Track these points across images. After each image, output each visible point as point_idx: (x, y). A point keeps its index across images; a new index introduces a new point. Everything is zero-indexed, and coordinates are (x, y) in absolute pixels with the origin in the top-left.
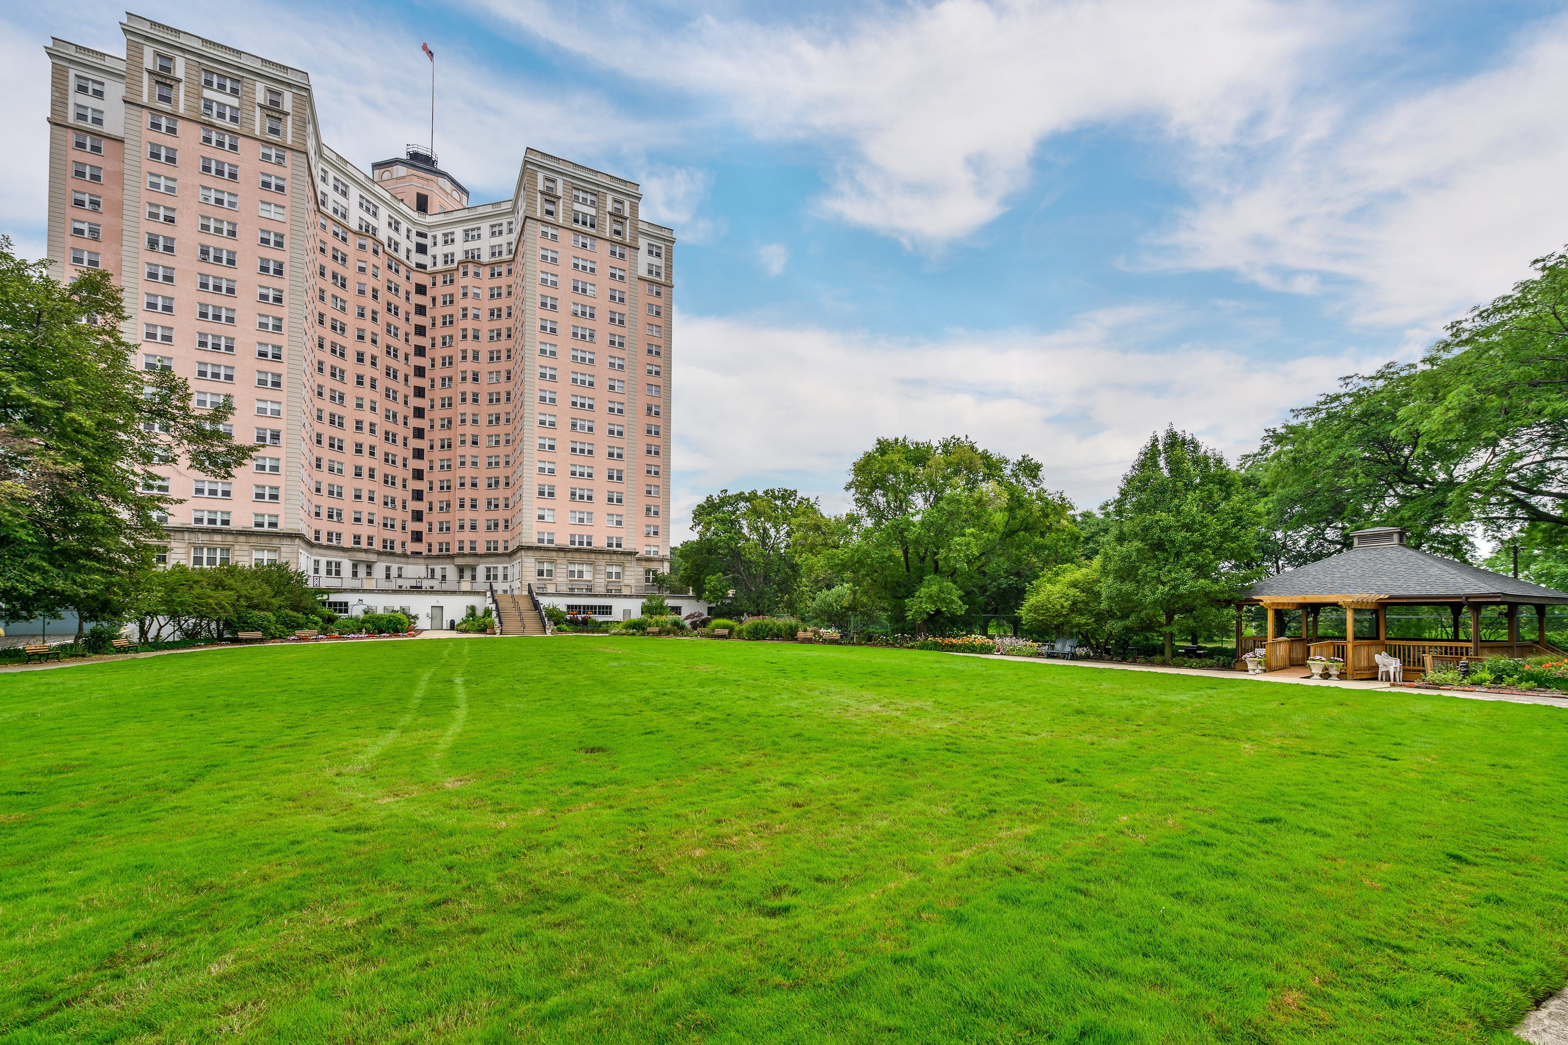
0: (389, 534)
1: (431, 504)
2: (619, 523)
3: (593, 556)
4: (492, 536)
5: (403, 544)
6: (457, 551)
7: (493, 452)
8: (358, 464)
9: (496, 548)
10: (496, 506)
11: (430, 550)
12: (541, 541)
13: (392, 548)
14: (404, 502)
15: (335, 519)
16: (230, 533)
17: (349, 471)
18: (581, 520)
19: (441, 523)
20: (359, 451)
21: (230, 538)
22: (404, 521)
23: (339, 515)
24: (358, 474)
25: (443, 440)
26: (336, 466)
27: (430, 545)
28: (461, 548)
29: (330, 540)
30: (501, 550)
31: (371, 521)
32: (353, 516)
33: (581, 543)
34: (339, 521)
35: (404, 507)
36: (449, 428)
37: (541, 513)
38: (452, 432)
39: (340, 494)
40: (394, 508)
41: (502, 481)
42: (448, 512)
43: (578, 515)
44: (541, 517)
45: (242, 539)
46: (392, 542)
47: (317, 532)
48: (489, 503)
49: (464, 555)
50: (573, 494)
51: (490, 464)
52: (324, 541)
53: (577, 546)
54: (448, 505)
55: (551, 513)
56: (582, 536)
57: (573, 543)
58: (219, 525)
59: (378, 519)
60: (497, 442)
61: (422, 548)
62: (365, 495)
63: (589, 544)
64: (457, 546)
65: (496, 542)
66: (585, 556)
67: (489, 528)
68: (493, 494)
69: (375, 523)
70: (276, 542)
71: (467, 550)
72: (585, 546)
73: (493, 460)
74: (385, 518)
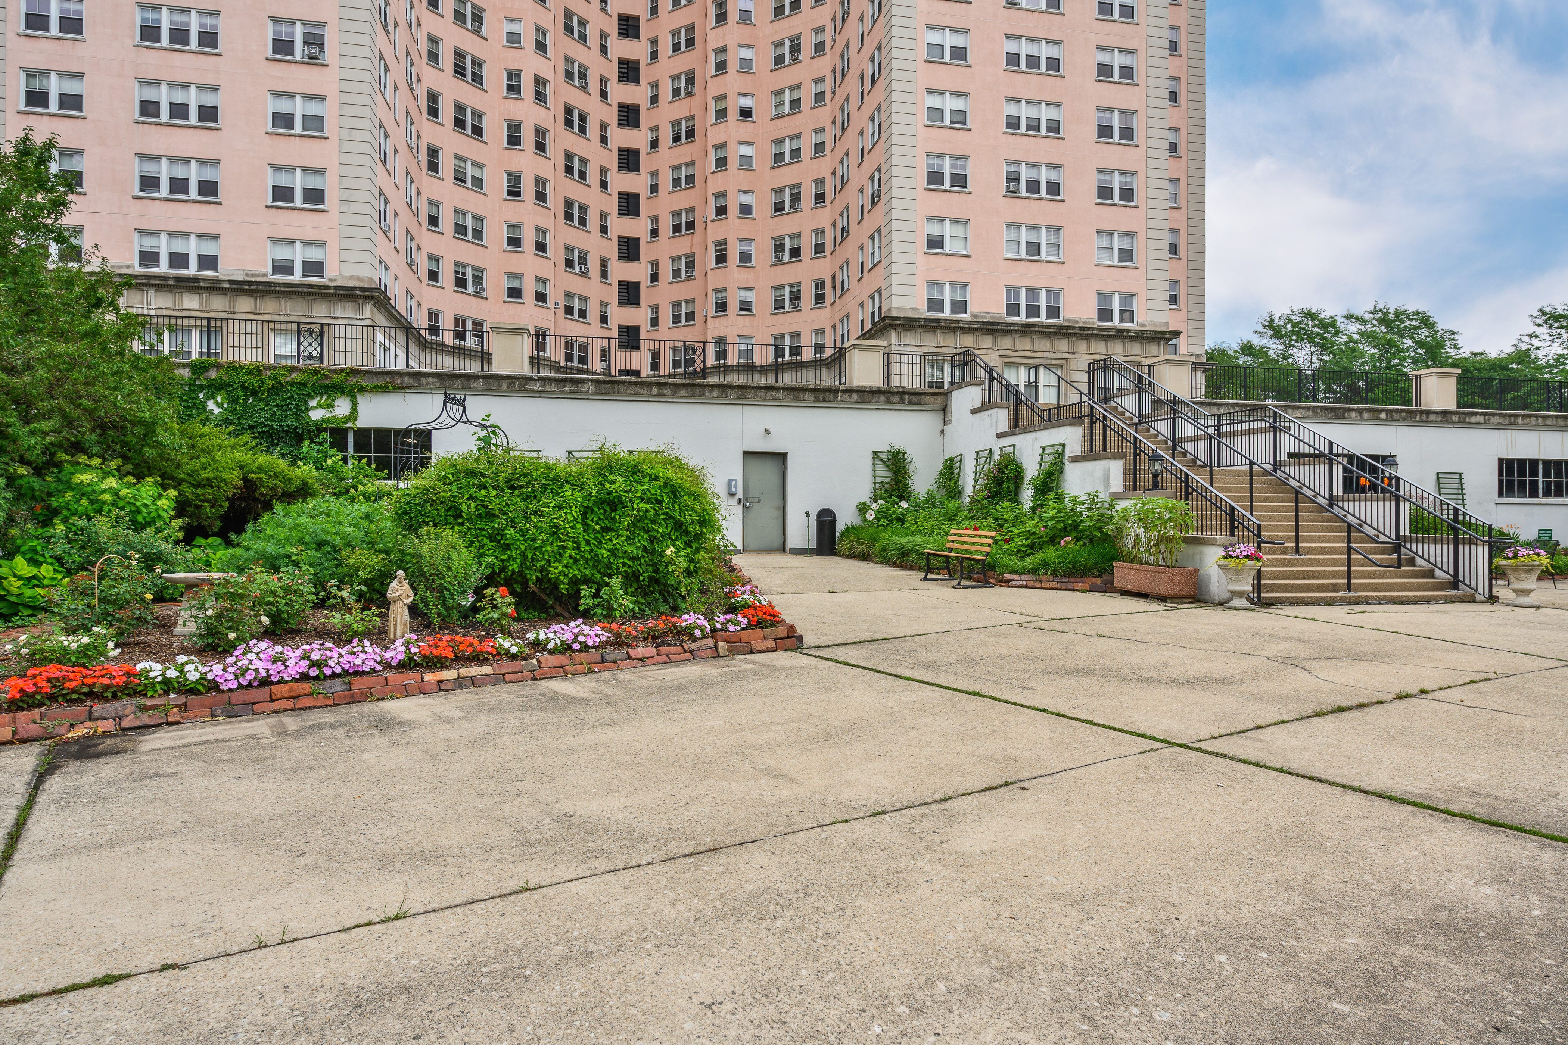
0: (574, 329)
1: (655, 265)
2: (1127, 255)
3: (1063, 345)
4: (787, 323)
5: (605, 355)
6: (711, 361)
7: (786, 127)
8: (513, 168)
9: (796, 350)
10: (796, 252)
11: (654, 366)
12: (936, 304)
13: (583, 360)
14: (604, 262)
15: (470, 289)
16: (215, 288)
17: (496, 183)
18: (1034, 248)
19: (676, 305)
20: (514, 140)
21: (218, 304)
22: (604, 304)
23: (478, 280)
24: (514, 192)
25: (676, 123)
26: (470, 171)
27: (655, 355)
28: (721, 354)
29: (460, 335)
30: (807, 355)
31: (541, 297)
32: (506, 284)
33: (1033, 310)
34: (478, 294)
35: (604, 274)
36: (689, 94)
37: (935, 229)
38: (696, 100)
39: (478, 234)
40: (584, 274)
41: (808, 192)
42: (690, 278)
43: (1025, 236)
44: (936, 243)
45: (245, 304)
46: (583, 348)
47: (434, 316)
48: (779, 248)
49: (728, 369)
50: (1012, 179)
51: (779, 157)
52: (448, 338)
53: (1023, 318)
54: (690, 265)
55: (959, 230)
56: (1033, 292)
57: (1012, 309)
58: (193, 270)
59: (554, 294)
60: (796, 103)
61: (639, 360)
62: (528, 238)
63: (1054, 311)
64: (711, 350)
65: (795, 336)
66: (1044, 345)
67: (779, 305)
68: (787, 225)
69: (550, 303)
70: (320, 312)
71: (733, 358)
72: (1043, 319)
73: (787, 147)
74: (569, 295)
